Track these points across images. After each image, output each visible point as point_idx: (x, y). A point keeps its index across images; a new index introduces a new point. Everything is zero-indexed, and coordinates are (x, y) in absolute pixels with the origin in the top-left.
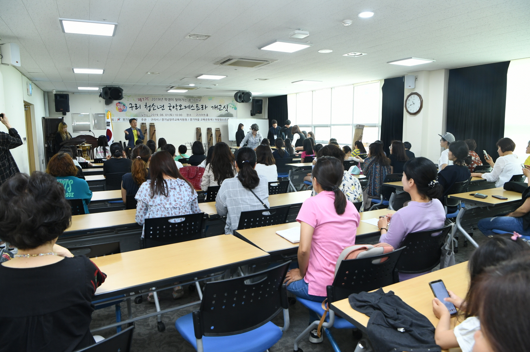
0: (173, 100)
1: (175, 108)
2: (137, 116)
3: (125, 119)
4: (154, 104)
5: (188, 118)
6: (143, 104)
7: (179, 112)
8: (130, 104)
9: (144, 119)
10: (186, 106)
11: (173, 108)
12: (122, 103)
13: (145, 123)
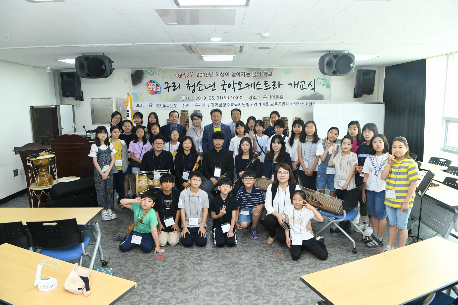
0: (228, 74)
1: (232, 87)
2: (175, 100)
3: (159, 105)
4: (200, 82)
5: (250, 102)
6: (183, 82)
7: (238, 93)
8: (165, 83)
9: (185, 105)
10: (248, 84)
11: (229, 87)
12: (154, 82)
13: (187, 111)
